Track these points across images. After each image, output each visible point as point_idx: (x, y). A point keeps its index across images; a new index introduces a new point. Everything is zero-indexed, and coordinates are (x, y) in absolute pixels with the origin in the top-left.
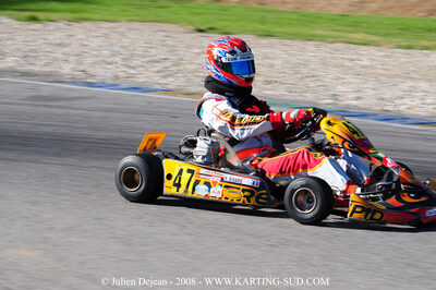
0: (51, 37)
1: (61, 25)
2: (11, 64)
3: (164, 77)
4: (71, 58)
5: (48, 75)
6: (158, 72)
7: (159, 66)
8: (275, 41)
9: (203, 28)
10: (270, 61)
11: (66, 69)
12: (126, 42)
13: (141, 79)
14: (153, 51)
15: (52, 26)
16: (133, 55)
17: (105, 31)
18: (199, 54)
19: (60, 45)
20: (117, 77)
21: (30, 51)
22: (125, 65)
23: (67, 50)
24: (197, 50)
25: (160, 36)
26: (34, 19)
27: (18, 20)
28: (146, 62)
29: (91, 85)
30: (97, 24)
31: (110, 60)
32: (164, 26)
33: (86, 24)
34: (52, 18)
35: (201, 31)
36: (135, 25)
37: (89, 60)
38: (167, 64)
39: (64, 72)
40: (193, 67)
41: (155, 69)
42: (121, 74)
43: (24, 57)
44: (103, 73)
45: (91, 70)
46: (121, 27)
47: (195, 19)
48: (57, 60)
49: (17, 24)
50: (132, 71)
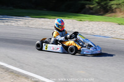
0: (85, 25)
1: (87, 22)
3: (111, 34)
4: (90, 29)
5: (85, 33)
7: (110, 32)
9: (120, 23)
11: (89, 32)
12: (102, 26)
13: (106, 35)
14: (109, 28)
15: (85, 22)
16: (104, 29)
18: (119, 29)
19: (87, 26)
21: (81, 28)
22: (102, 31)
23: (89, 27)
25: (110, 25)
26: (81, 20)
27: (77, 20)
29: (95, 36)
30: (95, 22)
31: (99, 30)
32: (111, 23)
33: (93, 22)
34: (85, 20)
36: (104, 22)
37: (94, 30)
38: (112, 31)
39: (88, 32)
40: (118, 32)
42: (101, 33)
43: (79, 29)
44: (97, 33)
45: (94, 32)
46: (101, 23)
47: (118, 21)
48: (86, 30)
49: (77, 22)
50: (104, 33)
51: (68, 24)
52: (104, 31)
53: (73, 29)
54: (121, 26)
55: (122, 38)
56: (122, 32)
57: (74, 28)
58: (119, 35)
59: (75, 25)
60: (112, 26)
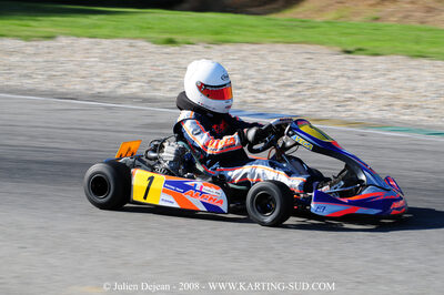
1: (199, 48)
2: (134, 90)
3: (296, 102)
6: (289, 96)
7: (292, 91)
8: (425, 61)
9: (349, 49)
10: (413, 84)
12: (262, 65)
13: (270, 105)
14: (288, 74)
15: (188, 49)
16: (266, 79)
17: (244, 54)
18: (337, 77)
20: (245, 102)
21: (157, 76)
22: (256, 90)
24: (336, 73)
25: (301, 59)
26: (171, 42)
27: (155, 43)
28: (278, 86)
30: (238, 46)
32: (311, 48)
33: (227, 46)
34: (191, 41)
35: (349, 52)
36: (279, 47)
38: (300, 88)
40: (328, 91)
41: (287, 94)
42: (249, 99)
43: (149, 82)
46: (263, 49)
47: (343, 39)
49: (152, 47)
50: (262, 96)
51: (104, 59)
52: (265, 88)
53: (119, 86)
54: (349, 63)
55: (343, 115)
56: (348, 90)
57: (128, 80)
58: (330, 105)
59: (136, 64)
60: (311, 64)
